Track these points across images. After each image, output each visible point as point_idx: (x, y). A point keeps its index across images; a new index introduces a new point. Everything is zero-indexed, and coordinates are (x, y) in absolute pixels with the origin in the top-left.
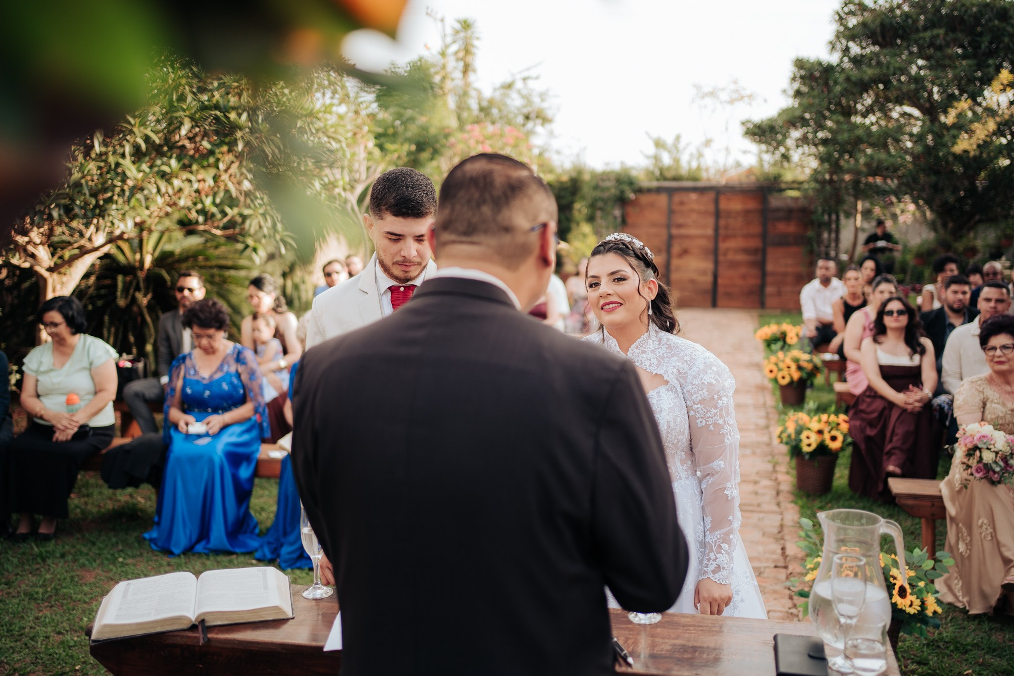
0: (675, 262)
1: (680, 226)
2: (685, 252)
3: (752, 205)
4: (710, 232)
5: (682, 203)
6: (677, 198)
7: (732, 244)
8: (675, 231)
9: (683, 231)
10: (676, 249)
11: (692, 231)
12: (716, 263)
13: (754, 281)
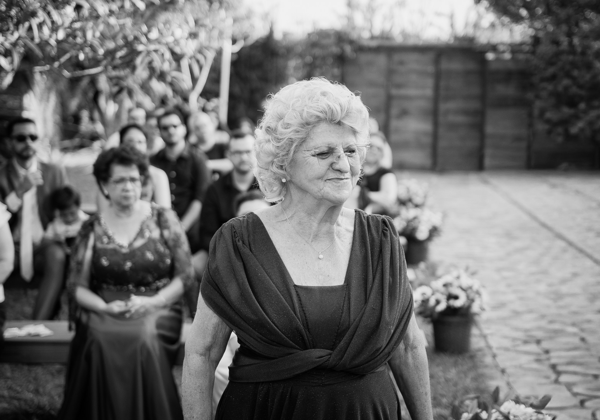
0: (394, 124)
1: (399, 86)
2: (404, 113)
3: (472, 65)
4: (429, 92)
5: (401, 63)
6: (397, 57)
7: (451, 105)
8: (394, 92)
9: (403, 92)
10: (394, 111)
11: (411, 92)
12: (436, 124)
13: (472, 144)
